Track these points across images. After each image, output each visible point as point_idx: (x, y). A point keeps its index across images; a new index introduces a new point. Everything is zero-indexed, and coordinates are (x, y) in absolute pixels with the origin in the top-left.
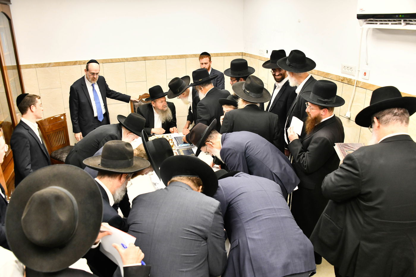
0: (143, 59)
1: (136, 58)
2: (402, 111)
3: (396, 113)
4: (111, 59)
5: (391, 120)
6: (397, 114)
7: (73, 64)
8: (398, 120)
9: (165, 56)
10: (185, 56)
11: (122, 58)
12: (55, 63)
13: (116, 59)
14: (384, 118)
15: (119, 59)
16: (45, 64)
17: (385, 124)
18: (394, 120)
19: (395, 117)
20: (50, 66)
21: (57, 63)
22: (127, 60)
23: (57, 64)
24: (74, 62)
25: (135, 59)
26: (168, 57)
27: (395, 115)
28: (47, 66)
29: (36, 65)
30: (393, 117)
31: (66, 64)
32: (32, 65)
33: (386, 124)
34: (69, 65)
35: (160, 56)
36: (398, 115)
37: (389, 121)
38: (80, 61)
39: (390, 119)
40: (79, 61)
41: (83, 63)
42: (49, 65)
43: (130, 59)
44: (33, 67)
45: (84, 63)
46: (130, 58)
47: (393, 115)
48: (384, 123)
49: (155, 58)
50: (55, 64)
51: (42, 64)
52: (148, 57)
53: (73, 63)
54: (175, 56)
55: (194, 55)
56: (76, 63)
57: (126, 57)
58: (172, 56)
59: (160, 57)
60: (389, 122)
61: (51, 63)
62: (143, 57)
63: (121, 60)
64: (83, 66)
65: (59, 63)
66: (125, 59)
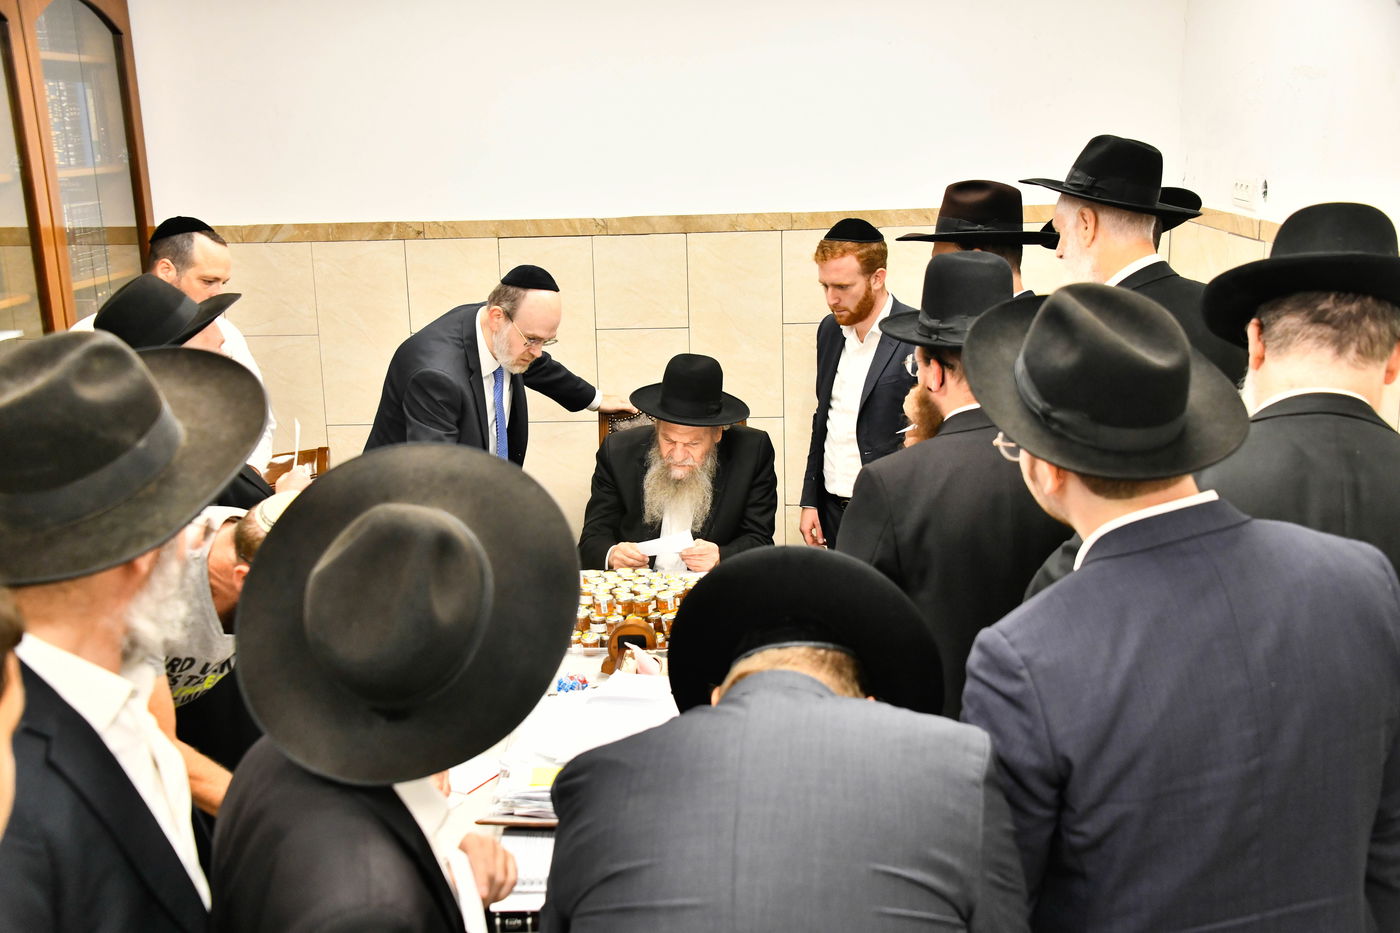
0: (678, 227)
1: (646, 220)
4: (536, 223)
7: (372, 234)
9: (779, 216)
10: (875, 214)
11: (582, 217)
12: (294, 225)
13: (554, 223)
15: (569, 222)
16: (255, 226)
20: (280, 236)
21: (305, 226)
22: (603, 228)
23: (306, 232)
24: (375, 227)
25: (641, 227)
26: (792, 224)
28: (264, 237)
31: (340, 232)
34: (354, 237)
35: (756, 215)
38: (401, 223)
40: (399, 224)
41: (413, 234)
42: (273, 233)
43: (616, 224)
45: (419, 233)
49: (734, 224)
50: (295, 232)
51: (244, 227)
52: (701, 217)
53: (372, 229)
54: (827, 214)
55: (918, 212)
56: (386, 229)
57: (599, 215)
58: (814, 216)
59: (756, 220)
61: (282, 225)
62: (678, 218)
63: (578, 225)
64: (413, 245)
65: (314, 227)
66: (597, 225)
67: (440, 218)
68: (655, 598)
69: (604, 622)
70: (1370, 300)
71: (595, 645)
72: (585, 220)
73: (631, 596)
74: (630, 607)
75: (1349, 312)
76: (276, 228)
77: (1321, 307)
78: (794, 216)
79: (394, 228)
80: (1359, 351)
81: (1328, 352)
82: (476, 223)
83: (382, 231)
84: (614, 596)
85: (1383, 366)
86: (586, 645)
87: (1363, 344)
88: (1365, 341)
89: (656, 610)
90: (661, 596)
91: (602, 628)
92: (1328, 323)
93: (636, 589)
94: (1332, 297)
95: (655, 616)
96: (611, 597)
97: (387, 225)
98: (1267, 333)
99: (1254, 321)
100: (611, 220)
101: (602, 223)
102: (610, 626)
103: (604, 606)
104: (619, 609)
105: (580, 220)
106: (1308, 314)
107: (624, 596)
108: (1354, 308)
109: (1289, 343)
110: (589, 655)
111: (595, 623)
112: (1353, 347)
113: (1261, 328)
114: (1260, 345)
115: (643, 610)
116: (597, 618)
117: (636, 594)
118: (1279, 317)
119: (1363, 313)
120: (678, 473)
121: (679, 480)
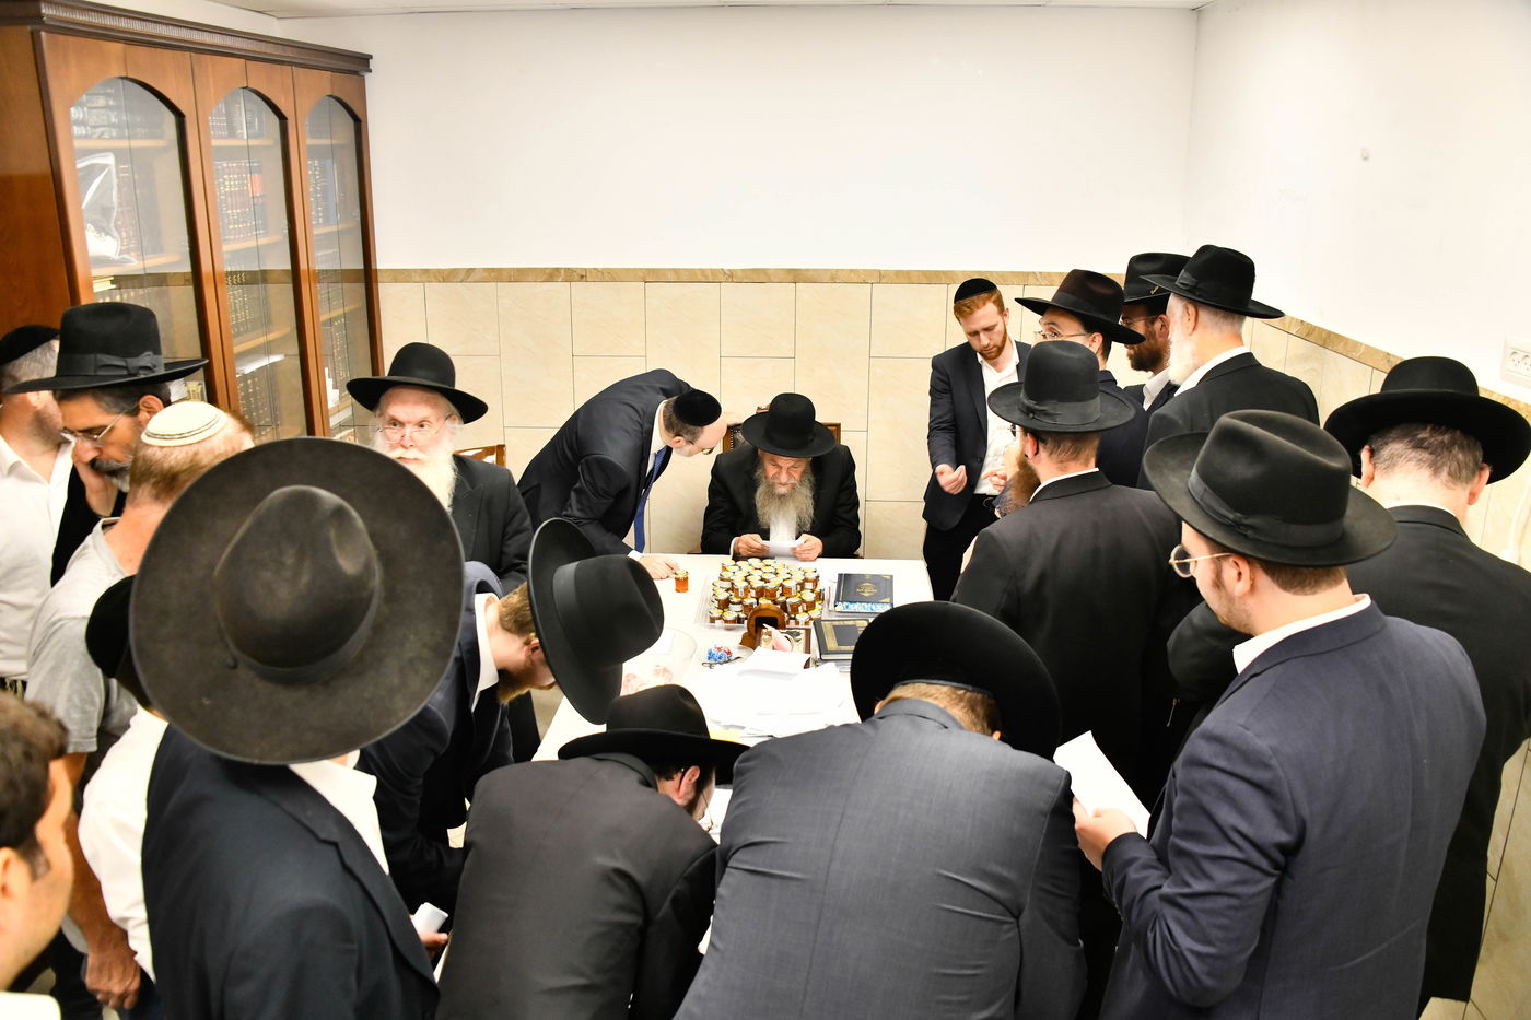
0: (790, 278)
1: (764, 271)
4: (675, 271)
7: (544, 277)
9: (870, 270)
11: (713, 267)
12: (484, 269)
13: (691, 271)
15: (703, 271)
16: (454, 270)
20: (474, 278)
21: (493, 270)
22: (731, 276)
23: (493, 275)
24: (547, 271)
25: (758, 276)
26: (882, 277)
28: (461, 277)
29: (426, 271)
31: (521, 276)
32: (415, 270)
34: (531, 279)
35: (852, 271)
38: (568, 268)
40: (567, 270)
41: (577, 278)
42: (468, 275)
43: (740, 274)
44: (417, 278)
45: (582, 277)
49: (834, 277)
50: (486, 274)
51: (444, 270)
52: (807, 270)
54: (908, 272)
56: (556, 273)
57: (727, 266)
58: (898, 273)
59: (852, 275)
61: (473, 269)
62: (790, 271)
63: (709, 274)
64: (578, 286)
65: (499, 271)
66: (725, 274)
67: (600, 266)
68: (781, 585)
69: (740, 603)
70: (1458, 433)
71: (733, 621)
72: (715, 270)
73: (762, 584)
74: (761, 592)
75: (1442, 442)
76: (470, 271)
77: (1420, 436)
79: (563, 272)
80: (1450, 474)
81: (1426, 473)
82: (628, 270)
83: (551, 275)
84: (749, 582)
85: (1468, 488)
86: (726, 622)
87: (1453, 469)
88: (1455, 465)
89: (782, 595)
90: (787, 584)
91: (739, 608)
92: (1426, 449)
93: (765, 577)
94: (1429, 429)
95: (782, 599)
96: (746, 584)
97: (557, 270)
98: (1376, 457)
99: (1367, 447)
100: (736, 271)
101: (728, 273)
102: (745, 606)
103: (741, 590)
104: (753, 593)
105: (711, 269)
106: (1410, 441)
107: (757, 583)
108: (1446, 438)
109: (1395, 465)
110: (728, 629)
111: (734, 603)
112: (1446, 469)
113: (1372, 453)
114: (1371, 466)
115: (771, 595)
116: (735, 600)
117: (767, 581)
118: (1386, 444)
119: (1453, 443)
120: (782, 490)
121: (783, 496)
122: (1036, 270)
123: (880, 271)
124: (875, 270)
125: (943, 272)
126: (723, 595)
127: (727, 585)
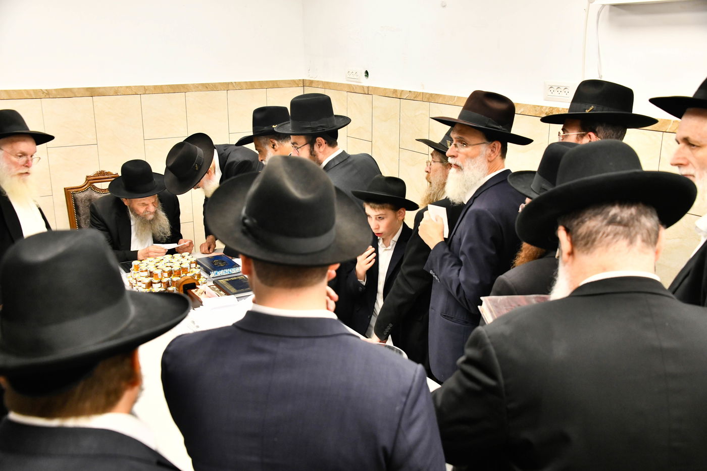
0: (88, 93)
1: (70, 90)
2: (633, 210)
3: (615, 216)
5: (601, 234)
6: (619, 218)
8: (618, 237)
10: (183, 86)
13: (19, 92)
14: (583, 230)
15: (27, 91)
17: (586, 244)
18: (608, 235)
19: (610, 228)
22: (47, 94)
26: (146, 90)
27: (612, 221)
30: (606, 227)
33: (589, 245)
35: (127, 87)
36: (620, 223)
37: (594, 237)
39: (597, 232)
43: (54, 92)
46: (55, 90)
47: (605, 222)
48: (583, 242)
49: (117, 92)
52: (99, 88)
54: (161, 86)
55: (203, 85)
57: (44, 87)
58: (155, 87)
59: (127, 89)
60: (594, 240)
62: (88, 89)
63: (32, 93)
66: (43, 93)
69: (160, 282)
72: (36, 90)
74: (170, 273)
78: (146, 88)
90: (184, 266)
100: (51, 90)
101: (46, 92)
102: (164, 283)
104: (166, 275)
105: (33, 90)
111: (155, 283)
114: (569, 244)
115: (178, 274)
120: (151, 217)
121: (153, 220)
122: (233, 81)
123: (144, 87)
124: (142, 86)
125: (181, 85)
126: (147, 280)
127: (146, 274)
